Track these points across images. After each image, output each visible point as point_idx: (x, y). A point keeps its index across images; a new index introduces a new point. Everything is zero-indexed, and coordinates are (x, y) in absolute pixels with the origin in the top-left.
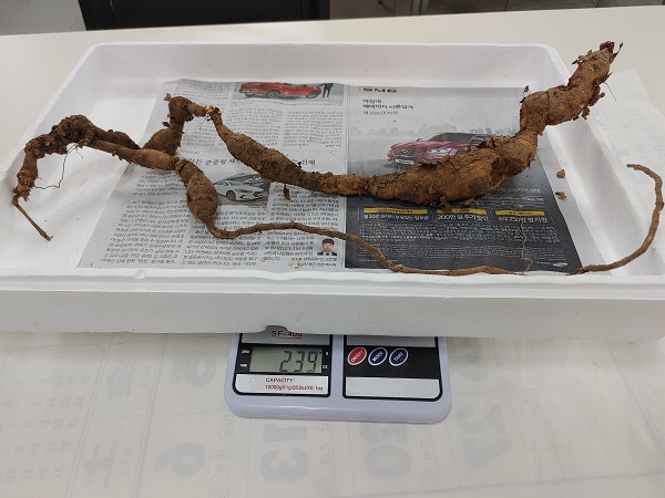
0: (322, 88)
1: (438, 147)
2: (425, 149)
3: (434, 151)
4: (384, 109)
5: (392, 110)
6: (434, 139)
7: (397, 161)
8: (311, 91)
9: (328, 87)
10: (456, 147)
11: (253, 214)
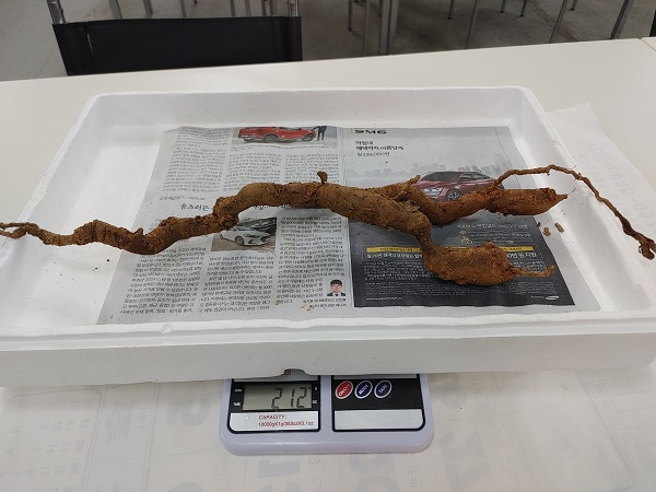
1: (430, 187)
3: (426, 190)
4: (376, 151)
5: (384, 151)
6: (426, 178)
8: (306, 135)
9: (322, 129)
10: (447, 187)
11: (263, 258)
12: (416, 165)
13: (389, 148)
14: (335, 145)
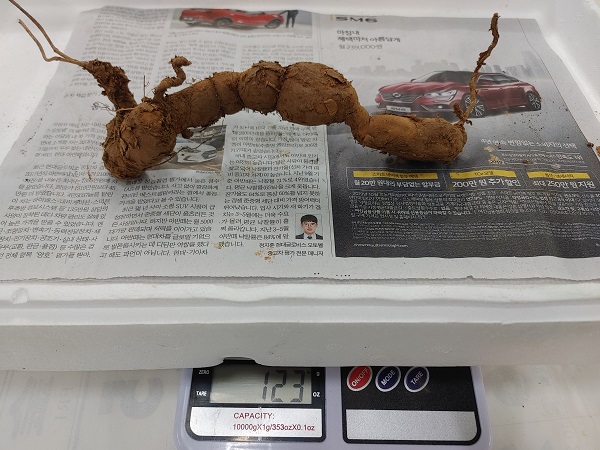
0: (285, 16)
1: (438, 89)
2: (421, 91)
3: (434, 94)
4: (363, 42)
5: (374, 43)
6: (431, 79)
7: (389, 108)
8: (271, 20)
9: (292, 14)
10: (462, 89)
11: (203, 181)
12: (418, 62)
13: (381, 39)
14: (309, 34)
